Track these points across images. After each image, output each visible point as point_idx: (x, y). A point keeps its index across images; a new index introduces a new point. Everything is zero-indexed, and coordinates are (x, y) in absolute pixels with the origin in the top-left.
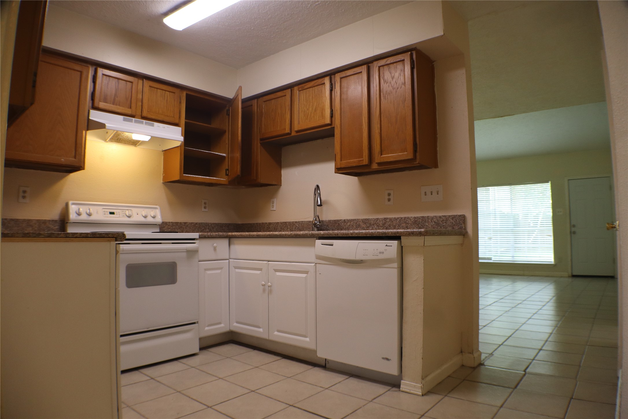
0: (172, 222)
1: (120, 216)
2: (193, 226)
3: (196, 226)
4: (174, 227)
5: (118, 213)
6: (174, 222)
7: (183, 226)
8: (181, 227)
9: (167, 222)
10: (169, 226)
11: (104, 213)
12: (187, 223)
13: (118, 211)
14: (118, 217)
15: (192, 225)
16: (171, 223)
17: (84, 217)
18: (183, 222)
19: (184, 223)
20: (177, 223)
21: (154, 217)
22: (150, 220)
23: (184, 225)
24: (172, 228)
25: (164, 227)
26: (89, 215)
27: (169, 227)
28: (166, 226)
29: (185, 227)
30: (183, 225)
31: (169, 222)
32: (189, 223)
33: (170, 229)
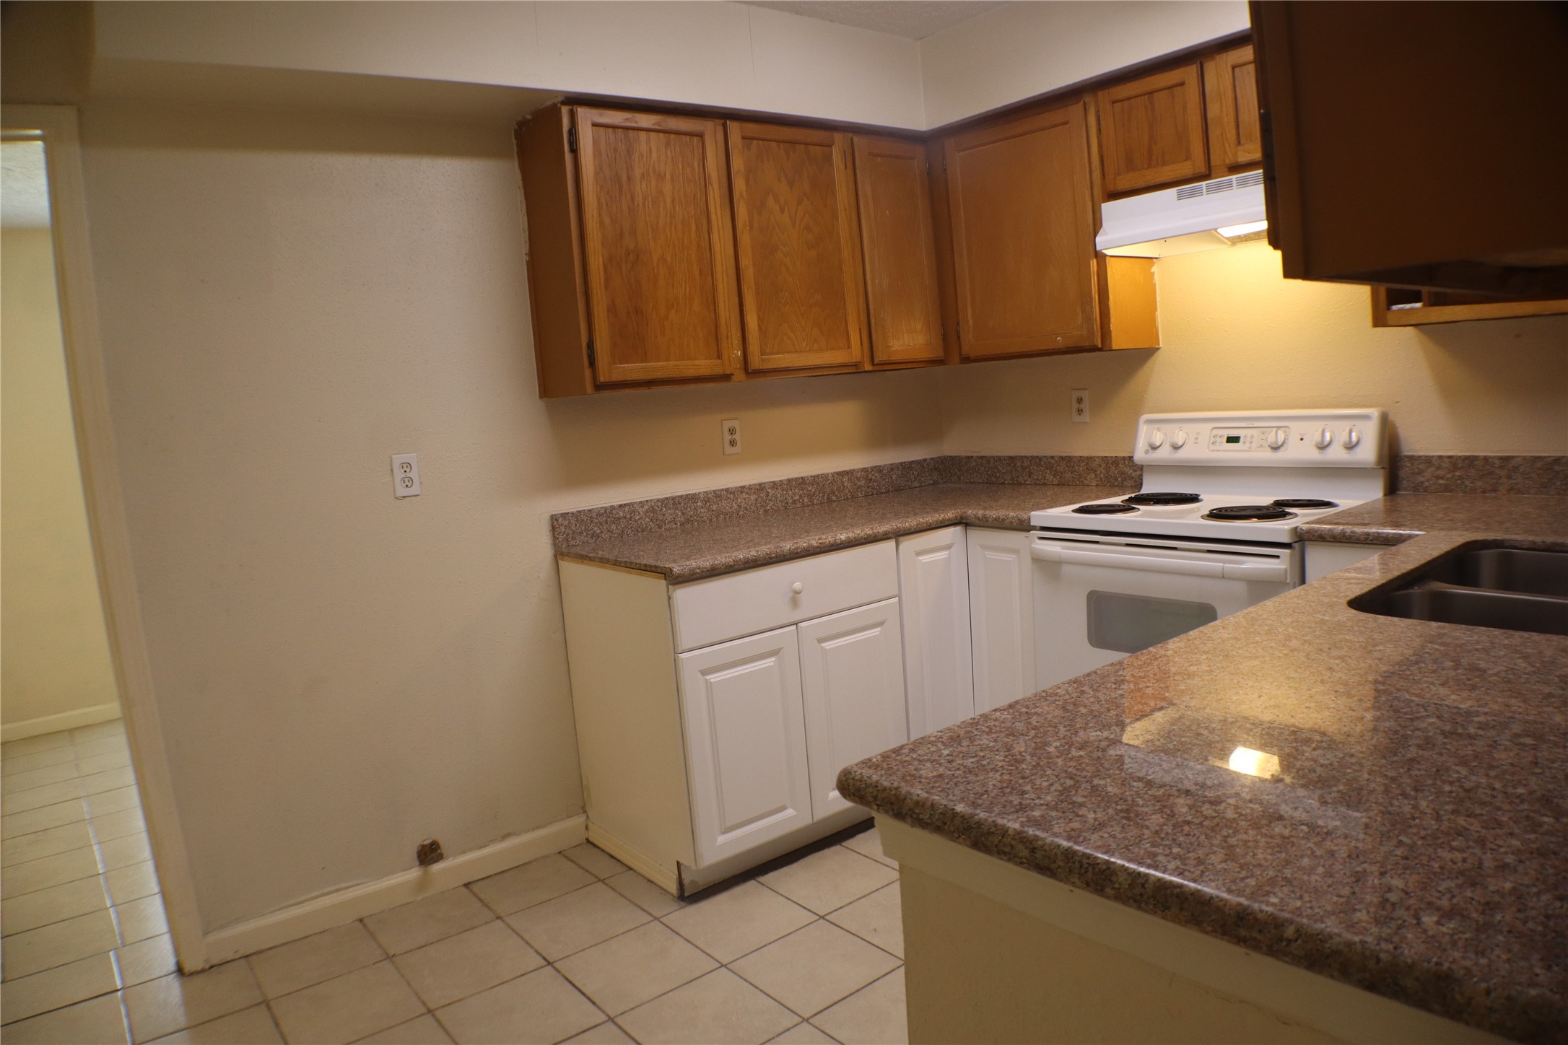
0: (1450, 457)
1: (1250, 447)
2: (1539, 469)
3: (1557, 468)
4: (1458, 473)
5: (1248, 440)
6: (1460, 457)
7: (1498, 471)
8: (1491, 473)
9: (1433, 457)
10: (1439, 468)
11: (1213, 440)
12: (1513, 457)
13: (1249, 432)
14: (1244, 451)
15: (1539, 464)
16: (1447, 460)
17: (1164, 454)
18: (1494, 457)
19: (1501, 458)
20: (1470, 461)
21: (1350, 447)
22: (1337, 454)
23: (1501, 467)
24: (1449, 476)
25: (1418, 474)
26: (1176, 448)
27: (1439, 472)
28: (1429, 470)
29: (1503, 473)
30: (1497, 466)
31: (1440, 457)
32: (1524, 458)
33: (1442, 478)
